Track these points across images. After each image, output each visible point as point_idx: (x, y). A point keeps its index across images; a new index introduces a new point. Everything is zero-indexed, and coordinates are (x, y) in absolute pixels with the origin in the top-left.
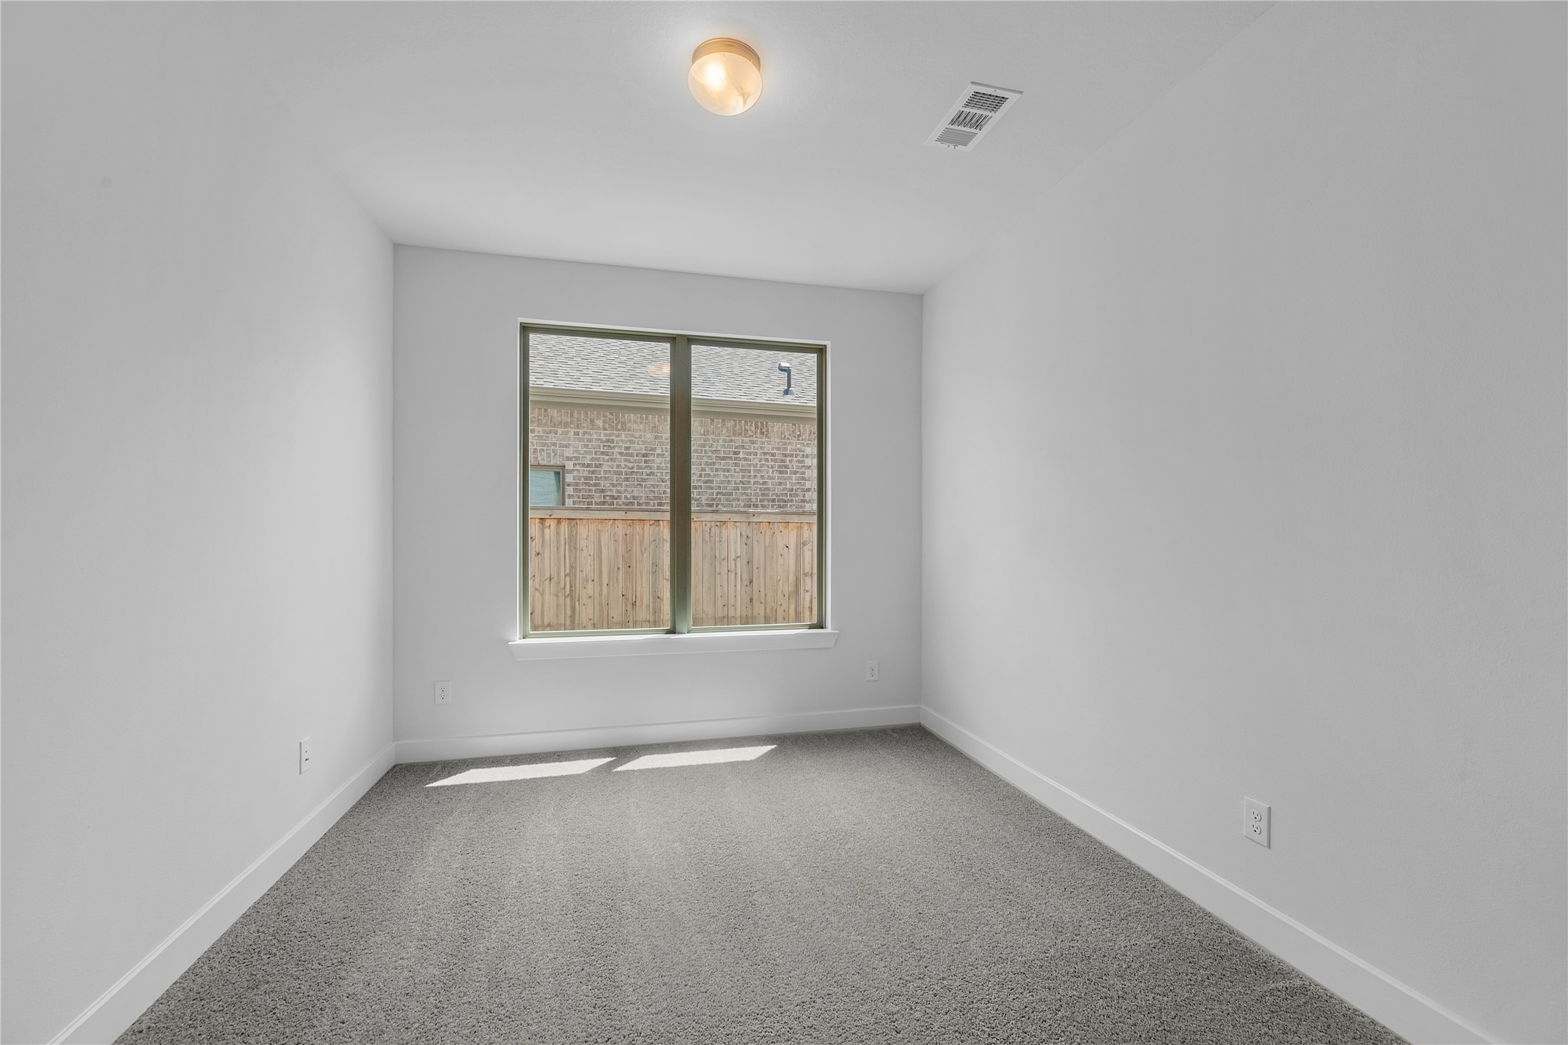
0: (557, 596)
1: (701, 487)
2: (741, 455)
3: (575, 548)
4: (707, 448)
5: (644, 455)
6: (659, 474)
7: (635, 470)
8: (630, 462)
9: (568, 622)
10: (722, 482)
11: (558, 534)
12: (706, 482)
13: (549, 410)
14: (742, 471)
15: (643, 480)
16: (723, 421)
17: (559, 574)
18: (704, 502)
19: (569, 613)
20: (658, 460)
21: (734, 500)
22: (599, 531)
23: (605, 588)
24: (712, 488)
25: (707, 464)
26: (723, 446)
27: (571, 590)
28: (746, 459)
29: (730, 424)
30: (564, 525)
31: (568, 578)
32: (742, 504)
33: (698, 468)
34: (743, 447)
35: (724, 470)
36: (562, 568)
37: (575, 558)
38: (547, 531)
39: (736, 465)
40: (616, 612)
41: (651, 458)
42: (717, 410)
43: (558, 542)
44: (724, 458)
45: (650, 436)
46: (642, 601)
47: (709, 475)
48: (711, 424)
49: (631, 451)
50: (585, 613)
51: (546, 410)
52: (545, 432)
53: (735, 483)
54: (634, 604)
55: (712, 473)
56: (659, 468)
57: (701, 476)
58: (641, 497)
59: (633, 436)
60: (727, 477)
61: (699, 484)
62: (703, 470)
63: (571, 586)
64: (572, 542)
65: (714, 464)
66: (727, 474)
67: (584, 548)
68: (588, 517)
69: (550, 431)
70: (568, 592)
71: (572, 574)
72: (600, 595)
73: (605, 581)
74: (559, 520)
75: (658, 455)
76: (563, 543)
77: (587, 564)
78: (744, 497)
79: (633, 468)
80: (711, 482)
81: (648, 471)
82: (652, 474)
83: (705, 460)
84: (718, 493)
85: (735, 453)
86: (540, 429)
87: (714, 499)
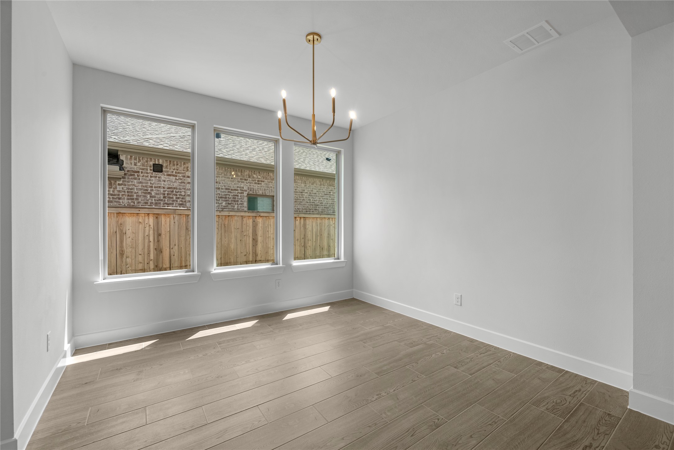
0: (300, 246)
1: (319, 205)
2: (331, 194)
3: (305, 228)
4: (321, 190)
5: (301, 192)
6: (306, 200)
7: (298, 198)
8: (297, 195)
9: (303, 256)
10: (326, 203)
11: (300, 223)
12: (321, 203)
13: (270, 173)
14: (332, 199)
15: (301, 202)
16: (326, 180)
17: (300, 238)
18: (320, 211)
19: (303, 253)
20: (306, 194)
21: (329, 210)
22: (312, 222)
23: (314, 243)
24: (322, 206)
25: (321, 196)
26: (326, 190)
27: (304, 244)
28: (333, 195)
29: (328, 182)
30: (302, 219)
31: (303, 239)
32: (332, 212)
33: (318, 198)
34: (332, 190)
35: (326, 199)
36: (301, 236)
37: (305, 232)
38: (297, 221)
39: (330, 197)
40: (318, 253)
41: (304, 194)
42: (325, 176)
43: (300, 226)
44: (326, 194)
45: (303, 185)
46: (325, 248)
47: (322, 200)
48: (322, 181)
49: (297, 191)
50: (309, 252)
51: (268, 173)
52: (268, 182)
53: (330, 204)
54: (322, 249)
55: (323, 200)
56: (306, 198)
57: (319, 201)
58: (300, 208)
59: (298, 185)
60: (327, 201)
61: (319, 204)
62: (320, 199)
63: (304, 243)
64: (305, 225)
65: (323, 196)
66: (327, 200)
67: (308, 228)
68: (309, 217)
69: (270, 182)
70: (303, 245)
71: (304, 238)
72: (313, 245)
73: (314, 240)
74: (300, 218)
75: (306, 193)
76: (301, 226)
77: (309, 234)
78: (332, 209)
79: (297, 197)
80: (322, 203)
81: (303, 199)
82: (304, 200)
83: (320, 195)
84: (324, 208)
85: (330, 193)
86: (267, 181)
87: (323, 210)
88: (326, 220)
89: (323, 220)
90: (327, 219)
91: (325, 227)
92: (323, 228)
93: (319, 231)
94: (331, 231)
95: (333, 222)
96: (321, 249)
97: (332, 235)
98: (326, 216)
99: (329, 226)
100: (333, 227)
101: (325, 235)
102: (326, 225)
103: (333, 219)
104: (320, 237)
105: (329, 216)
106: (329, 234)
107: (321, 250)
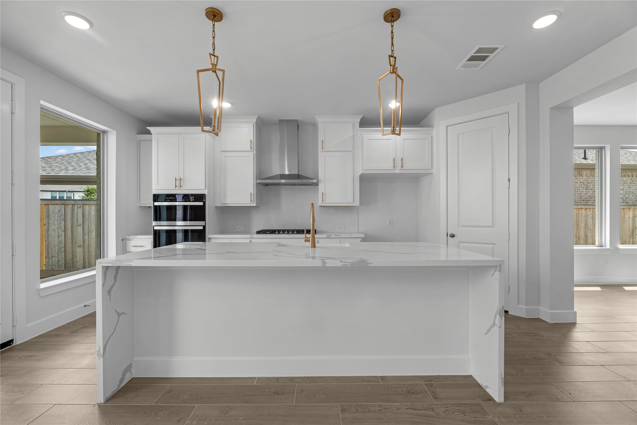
88: (583, 211)
89: (580, 211)
90: (584, 209)
91: (581, 217)
92: (580, 219)
93: (575, 221)
94: (589, 221)
95: (591, 213)
96: (578, 238)
97: (589, 225)
98: (583, 207)
99: (586, 216)
100: (591, 217)
101: (582, 225)
102: (583, 215)
103: (591, 210)
104: (577, 227)
105: (587, 207)
106: (586, 224)
107: (578, 240)
